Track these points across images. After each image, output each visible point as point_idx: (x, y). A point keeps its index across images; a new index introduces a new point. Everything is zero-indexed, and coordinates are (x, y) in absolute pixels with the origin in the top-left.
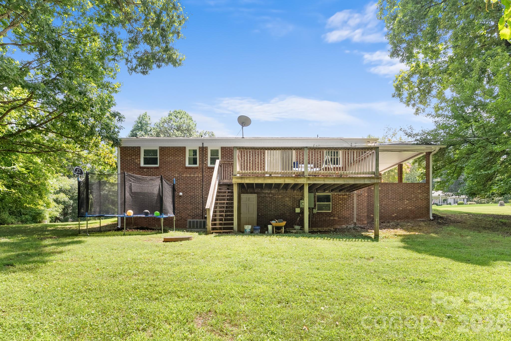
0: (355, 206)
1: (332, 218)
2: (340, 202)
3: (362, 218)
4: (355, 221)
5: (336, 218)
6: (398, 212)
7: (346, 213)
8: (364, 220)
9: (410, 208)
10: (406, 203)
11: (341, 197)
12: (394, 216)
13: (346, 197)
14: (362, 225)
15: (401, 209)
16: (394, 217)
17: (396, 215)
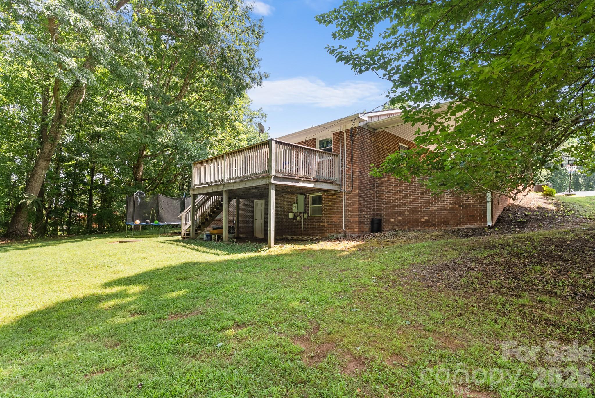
0: (344, 208)
1: (322, 224)
2: (330, 203)
3: (352, 225)
4: (344, 228)
5: (326, 224)
6: (430, 215)
7: (335, 219)
8: (354, 226)
9: (451, 206)
10: (443, 199)
11: (331, 197)
12: (423, 220)
13: (335, 196)
14: (353, 234)
15: (435, 209)
16: (423, 222)
17: (427, 218)
